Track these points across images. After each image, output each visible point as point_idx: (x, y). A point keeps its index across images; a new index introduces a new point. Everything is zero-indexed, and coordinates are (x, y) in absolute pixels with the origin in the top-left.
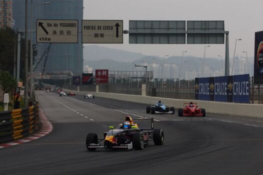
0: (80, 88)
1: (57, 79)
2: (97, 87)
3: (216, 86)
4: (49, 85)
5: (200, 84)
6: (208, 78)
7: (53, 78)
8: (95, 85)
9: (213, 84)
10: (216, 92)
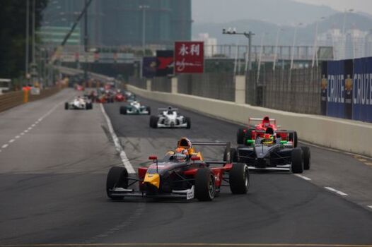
0: (152, 84)
1: (111, 62)
2: (174, 82)
3: (356, 81)
4: (101, 77)
5: (329, 77)
6: (341, 61)
7: (101, 61)
8: (171, 78)
9: (352, 77)
10: (356, 97)
